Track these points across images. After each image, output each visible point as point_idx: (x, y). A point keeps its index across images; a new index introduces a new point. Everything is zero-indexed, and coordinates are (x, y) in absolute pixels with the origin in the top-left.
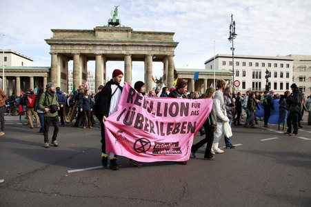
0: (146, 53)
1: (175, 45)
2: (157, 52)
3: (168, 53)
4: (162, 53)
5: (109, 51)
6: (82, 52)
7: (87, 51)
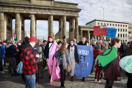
0: (63, 14)
1: (79, 10)
2: (69, 14)
3: (75, 15)
4: (72, 15)
5: (39, 12)
6: (22, 12)
7: (25, 11)
